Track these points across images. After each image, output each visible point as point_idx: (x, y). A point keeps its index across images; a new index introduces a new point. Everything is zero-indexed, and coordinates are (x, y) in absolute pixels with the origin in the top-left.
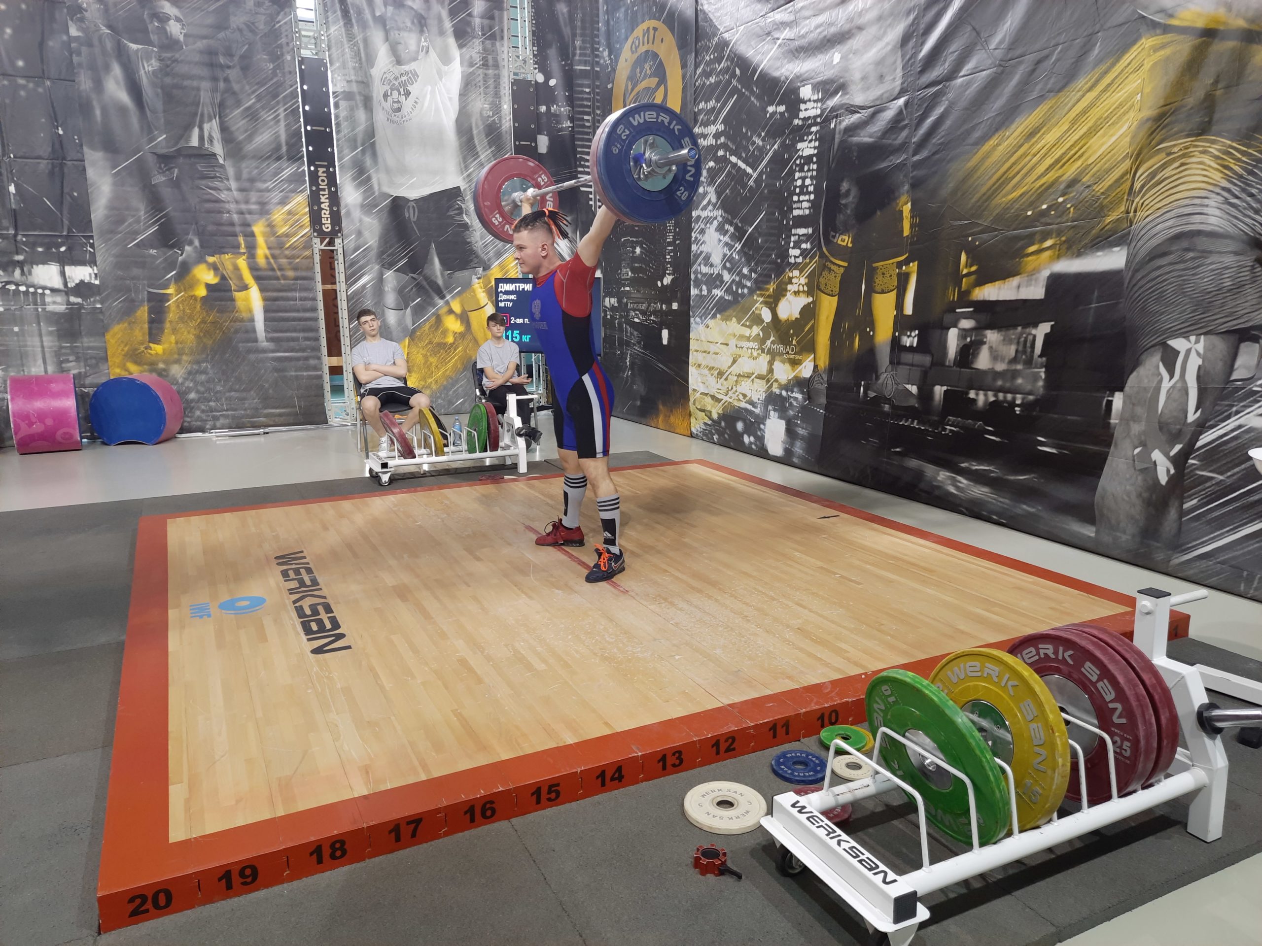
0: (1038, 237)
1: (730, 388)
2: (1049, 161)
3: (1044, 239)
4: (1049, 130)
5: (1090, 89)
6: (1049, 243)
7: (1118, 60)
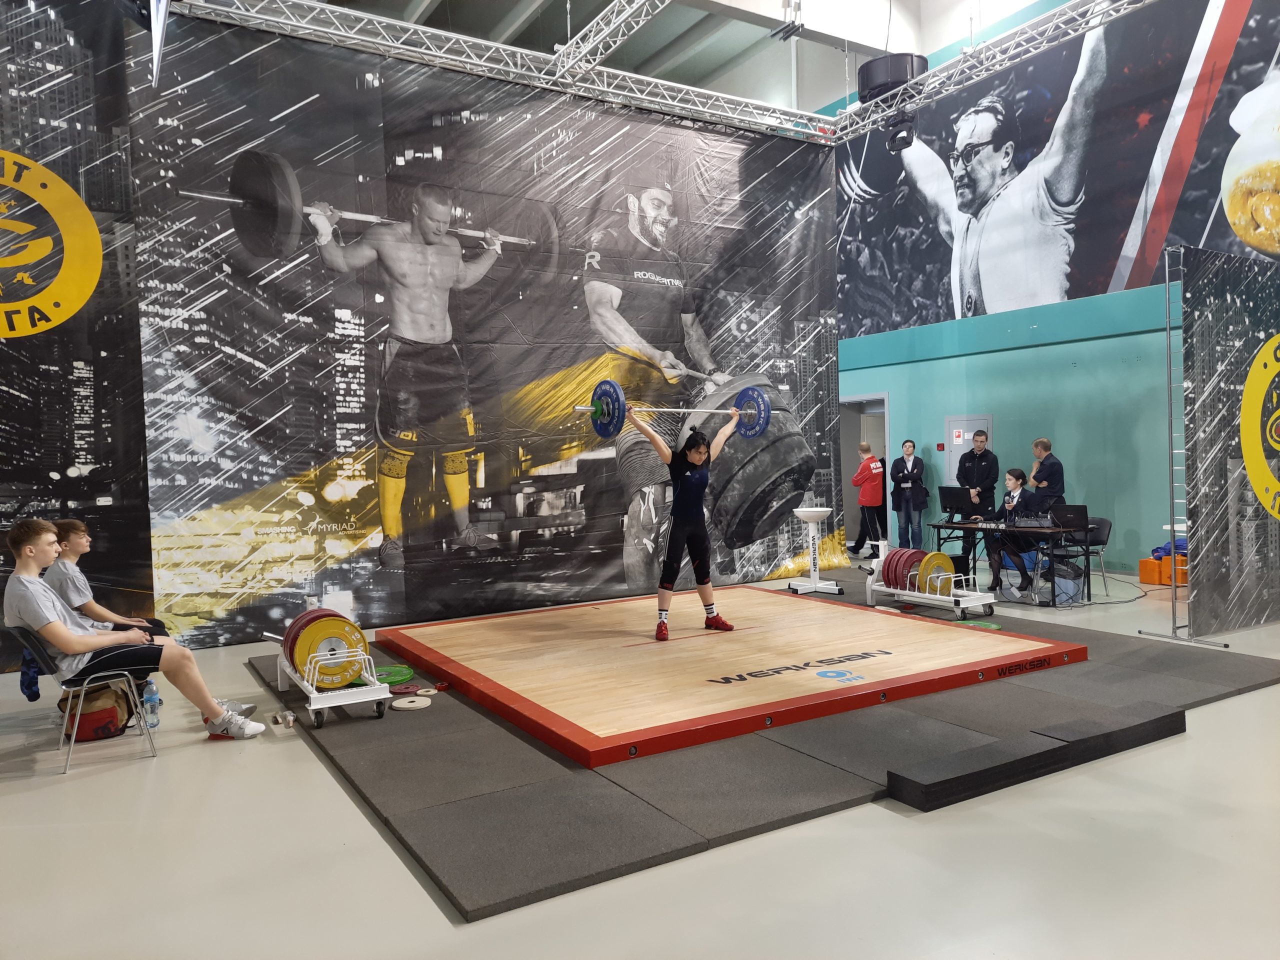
0: (568, 440)
1: (250, 578)
2: (568, 402)
3: (571, 442)
4: (565, 386)
5: (585, 370)
6: (575, 444)
7: (597, 360)
